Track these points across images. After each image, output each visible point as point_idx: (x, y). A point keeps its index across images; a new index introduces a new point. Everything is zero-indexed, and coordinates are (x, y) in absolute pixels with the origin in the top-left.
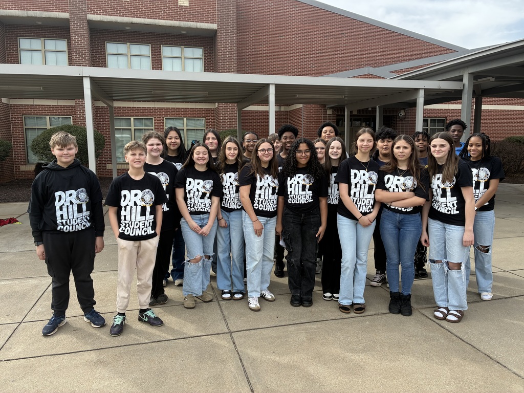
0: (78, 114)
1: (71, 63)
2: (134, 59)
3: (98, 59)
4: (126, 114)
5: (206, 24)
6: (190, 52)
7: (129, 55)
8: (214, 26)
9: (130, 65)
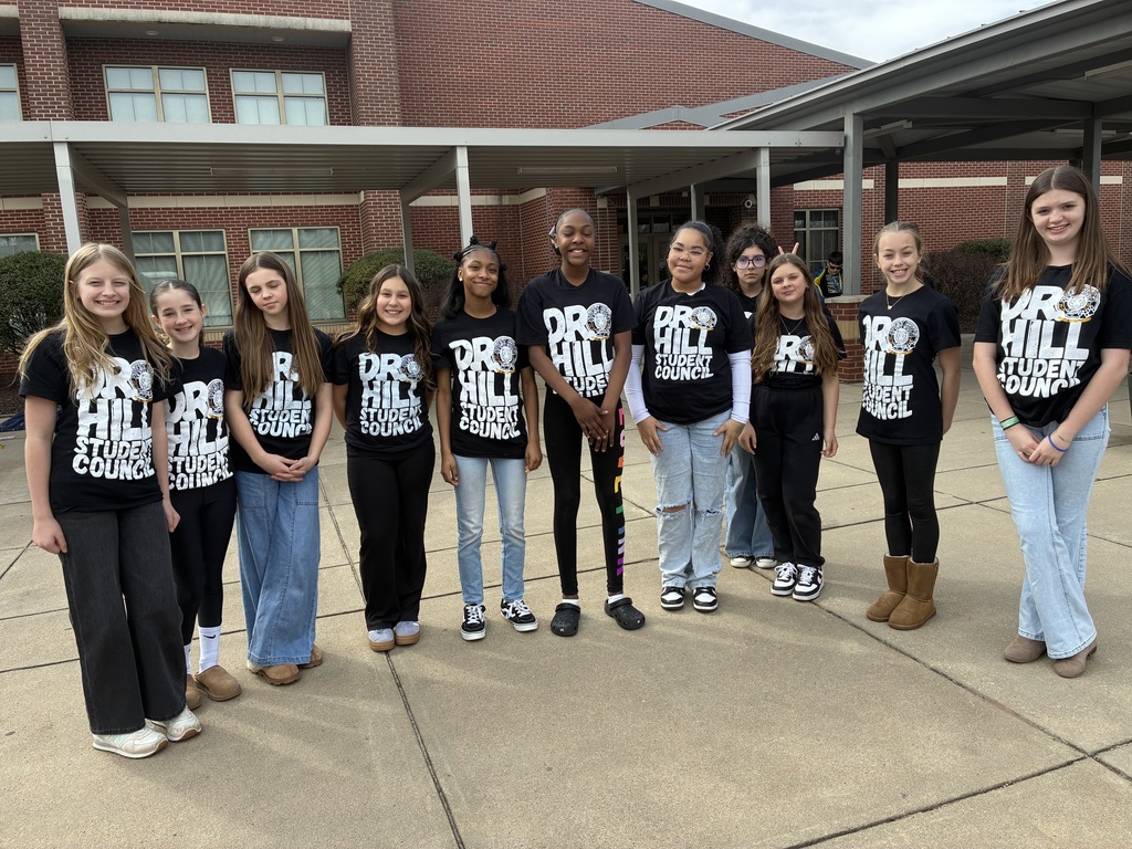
0: (52, 228)
1: (27, 115)
2: (171, 102)
3: (90, 104)
4: (160, 224)
5: (327, 21)
6: (294, 82)
7: (158, 92)
8: (345, 25)
9: (162, 115)
